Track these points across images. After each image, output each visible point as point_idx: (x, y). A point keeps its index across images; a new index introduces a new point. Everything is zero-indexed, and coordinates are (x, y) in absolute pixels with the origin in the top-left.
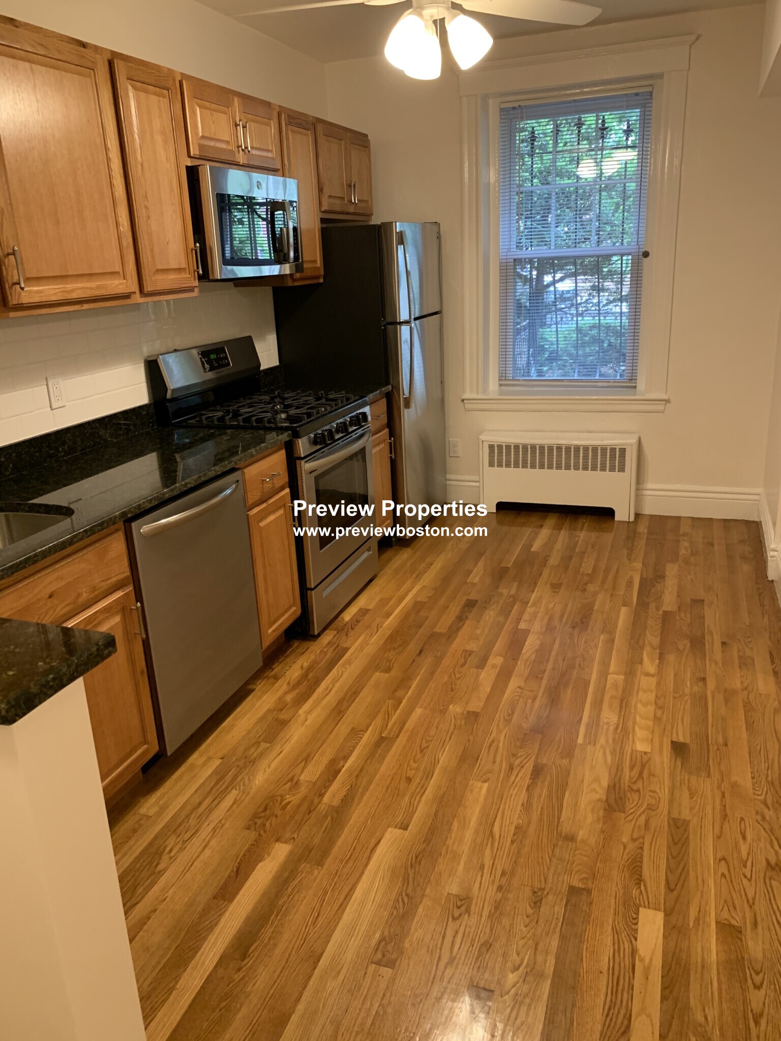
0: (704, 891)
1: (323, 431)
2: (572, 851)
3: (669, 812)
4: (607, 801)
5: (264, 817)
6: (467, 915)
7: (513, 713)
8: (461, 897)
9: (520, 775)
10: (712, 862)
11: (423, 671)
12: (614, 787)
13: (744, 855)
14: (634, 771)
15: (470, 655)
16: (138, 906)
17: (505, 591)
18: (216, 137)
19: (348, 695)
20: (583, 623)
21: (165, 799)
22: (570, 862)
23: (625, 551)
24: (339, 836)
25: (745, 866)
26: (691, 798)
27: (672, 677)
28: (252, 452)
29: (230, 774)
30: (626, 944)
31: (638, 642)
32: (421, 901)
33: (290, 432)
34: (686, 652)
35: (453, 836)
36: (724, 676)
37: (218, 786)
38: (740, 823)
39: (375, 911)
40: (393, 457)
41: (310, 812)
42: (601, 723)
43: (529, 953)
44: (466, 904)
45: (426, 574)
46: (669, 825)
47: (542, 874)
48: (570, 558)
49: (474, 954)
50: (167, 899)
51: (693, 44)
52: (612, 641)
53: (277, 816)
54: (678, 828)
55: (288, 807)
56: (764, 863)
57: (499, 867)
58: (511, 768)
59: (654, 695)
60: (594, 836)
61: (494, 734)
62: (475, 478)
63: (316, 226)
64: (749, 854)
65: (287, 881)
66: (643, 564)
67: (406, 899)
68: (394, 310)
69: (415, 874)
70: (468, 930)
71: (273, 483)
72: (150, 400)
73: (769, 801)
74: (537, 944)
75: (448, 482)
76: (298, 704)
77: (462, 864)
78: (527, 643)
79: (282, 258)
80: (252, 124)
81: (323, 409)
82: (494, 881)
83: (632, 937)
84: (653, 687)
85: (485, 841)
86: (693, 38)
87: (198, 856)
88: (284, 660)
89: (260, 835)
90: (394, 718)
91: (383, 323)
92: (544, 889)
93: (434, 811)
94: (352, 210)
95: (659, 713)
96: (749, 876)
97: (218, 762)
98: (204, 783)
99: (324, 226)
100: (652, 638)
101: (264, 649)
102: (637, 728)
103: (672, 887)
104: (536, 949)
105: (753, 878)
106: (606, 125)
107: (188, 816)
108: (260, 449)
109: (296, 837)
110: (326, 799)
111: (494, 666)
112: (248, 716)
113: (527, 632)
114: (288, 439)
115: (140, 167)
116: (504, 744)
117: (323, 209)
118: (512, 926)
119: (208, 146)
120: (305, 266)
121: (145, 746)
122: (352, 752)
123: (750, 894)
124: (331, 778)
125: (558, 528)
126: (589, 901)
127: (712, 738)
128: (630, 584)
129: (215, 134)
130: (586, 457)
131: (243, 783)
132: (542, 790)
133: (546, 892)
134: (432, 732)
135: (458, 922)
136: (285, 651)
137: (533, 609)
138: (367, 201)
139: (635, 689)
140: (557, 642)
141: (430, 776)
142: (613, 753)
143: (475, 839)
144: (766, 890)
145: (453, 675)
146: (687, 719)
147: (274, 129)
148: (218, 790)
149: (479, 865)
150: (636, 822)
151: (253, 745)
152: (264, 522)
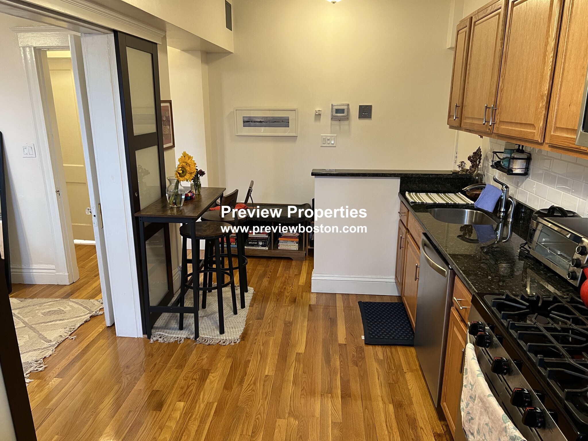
3: (182, 371)
4: (209, 373)
9: (250, 380)
12: (204, 380)
14: (190, 389)
32: (282, 334)
35: (277, 353)
54: (181, 366)
58: (254, 383)
60: (218, 359)
85: (263, 352)
93: (287, 361)
102: (178, 418)
152: (455, 329)
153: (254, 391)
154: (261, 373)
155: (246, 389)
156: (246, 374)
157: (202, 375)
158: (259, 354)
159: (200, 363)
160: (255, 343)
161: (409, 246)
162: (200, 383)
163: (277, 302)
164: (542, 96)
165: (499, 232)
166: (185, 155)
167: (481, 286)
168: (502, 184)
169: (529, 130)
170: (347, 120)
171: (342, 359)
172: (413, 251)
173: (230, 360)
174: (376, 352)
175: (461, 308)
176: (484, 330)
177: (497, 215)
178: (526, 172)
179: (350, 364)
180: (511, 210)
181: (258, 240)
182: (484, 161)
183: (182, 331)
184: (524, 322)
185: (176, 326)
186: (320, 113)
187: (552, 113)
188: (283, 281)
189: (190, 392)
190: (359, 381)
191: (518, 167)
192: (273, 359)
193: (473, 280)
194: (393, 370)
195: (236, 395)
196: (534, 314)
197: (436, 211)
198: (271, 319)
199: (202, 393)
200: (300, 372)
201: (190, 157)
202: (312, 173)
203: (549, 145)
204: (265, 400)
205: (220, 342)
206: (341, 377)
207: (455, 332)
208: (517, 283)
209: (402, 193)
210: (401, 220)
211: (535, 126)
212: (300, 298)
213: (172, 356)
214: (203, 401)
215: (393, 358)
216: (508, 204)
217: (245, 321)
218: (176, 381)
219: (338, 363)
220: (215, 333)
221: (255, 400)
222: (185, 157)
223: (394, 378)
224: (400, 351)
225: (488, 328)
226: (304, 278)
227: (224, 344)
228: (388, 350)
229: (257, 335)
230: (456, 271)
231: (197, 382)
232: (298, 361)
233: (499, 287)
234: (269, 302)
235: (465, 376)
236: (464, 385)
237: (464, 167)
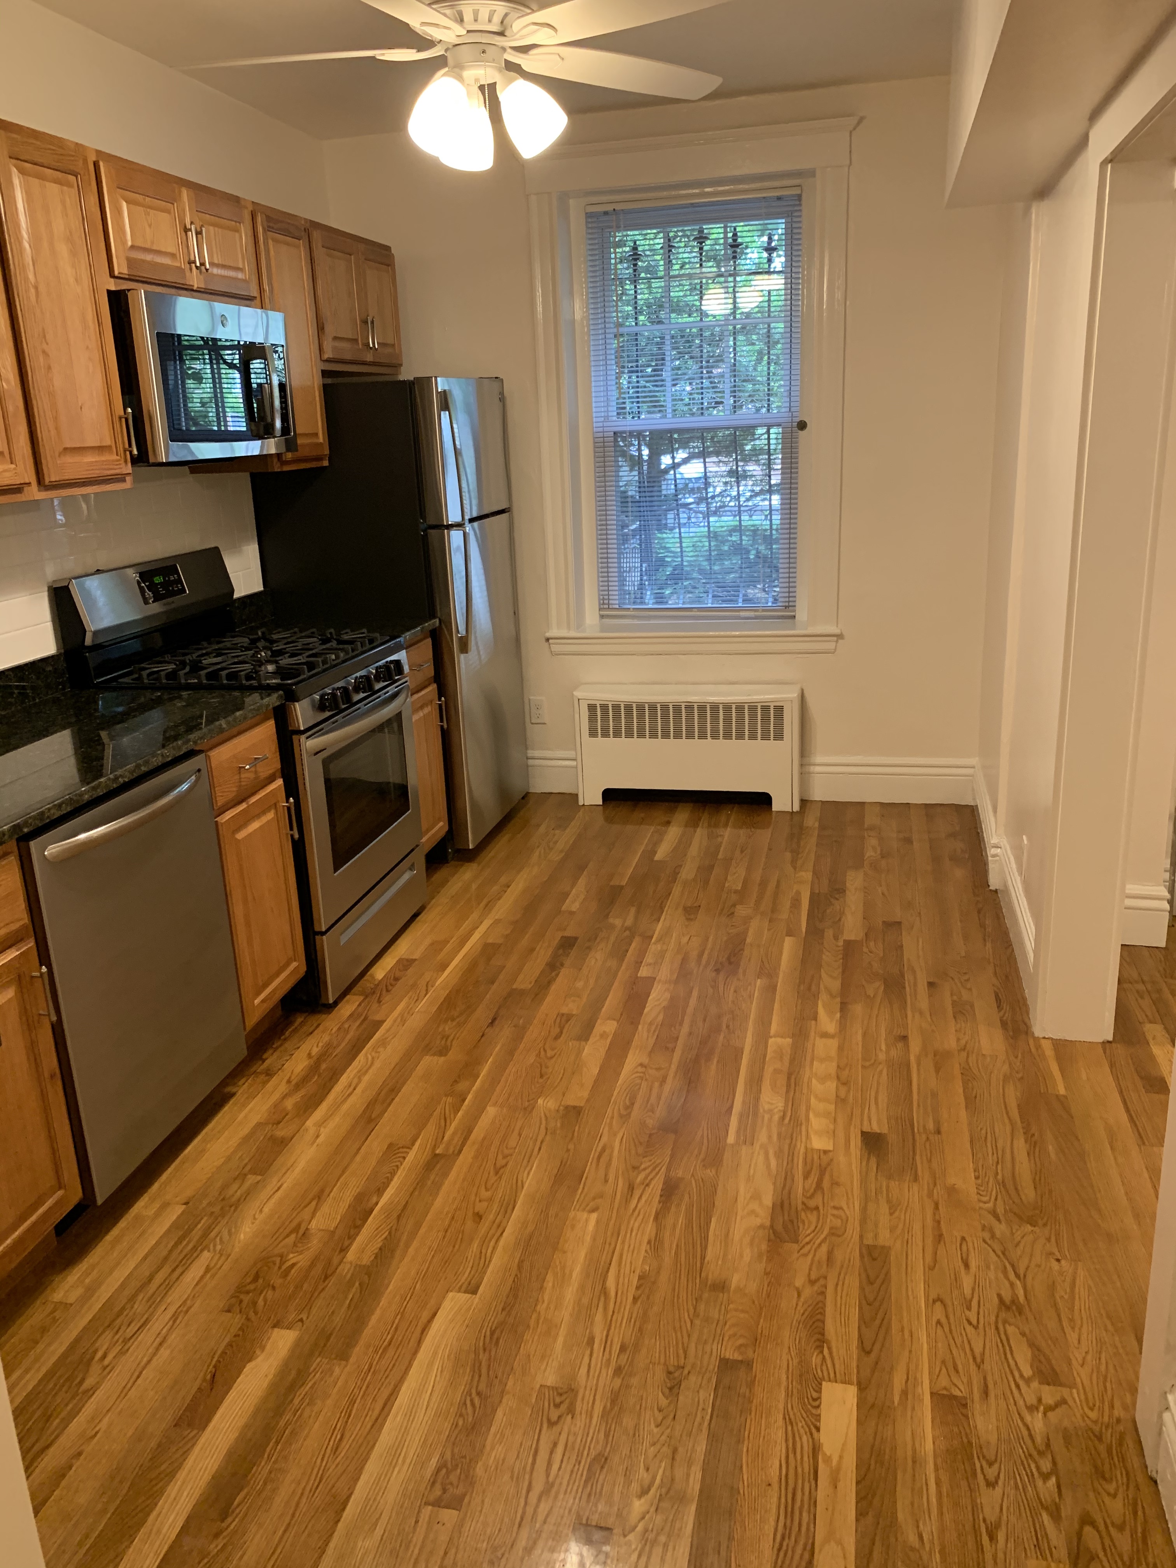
0: (913, 1350)
1: (333, 689)
2: (723, 1307)
3: (861, 1237)
4: (772, 1227)
5: (255, 1289)
6: (570, 1416)
7: (633, 1104)
8: (560, 1391)
9: (644, 1199)
10: (923, 1306)
11: (497, 1049)
12: (781, 1206)
13: (967, 1291)
14: (810, 1181)
15: (567, 1021)
16: (52, 1450)
17: (618, 922)
18: (155, 248)
19: (383, 1093)
20: (730, 963)
21: (95, 1273)
22: (721, 1323)
23: (788, 855)
24: (371, 1312)
25: (969, 1308)
26: (891, 1214)
27: (860, 1037)
28: (221, 725)
29: (199, 1226)
30: (805, 1438)
31: (809, 989)
32: (501, 1402)
33: (281, 692)
34: (878, 1000)
35: (546, 1298)
36: (933, 1031)
37: (180, 1247)
38: (961, 1245)
39: (429, 1422)
40: (445, 726)
41: (326, 1278)
42: (761, 1111)
43: (663, 1464)
44: (567, 1401)
45: (501, 901)
46: (862, 1256)
47: (680, 1346)
48: (711, 867)
49: (582, 1475)
50: (99, 1435)
51: (854, 129)
52: (772, 989)
53: (274, 1288)
54: (874, 1259)
55: (293, 1271)
56: (996, 1300)
57: (616, 1340)
58: (631, 1188)
59: (834, 1064)
60: (754, 1281)
61: (605, 1139)
62: (571, 754)
63: (316, 382)
64: (973, 1290)
65: (292, 1388)
66: (814, 873)
67: (477, 1401)
68: (439, 506)
69: (490, 1359)
70: (571, 1439)
71: (256, 772)
72: (58, 649)
73: (1000, 1210)
74: (675, 1451)
75: (530, 762)
76: (305, 1112)
77: (560, 1339)
78: (650, 998)
79: (262, 432)
80: (211, 228)
81: (333, 657)
82: (609, 1360)
83: (812, 1427)
84: (833, 1053)
85: (595, 1301)
86: (854, 121)
87: (149, 1362)
88: (281, 1045)
89: (248, 1319)
90: (454, 1125)
91: (423, 527)
92: (683, 1368)
93: (517, 1261)
94: (369, 358)
95: (843, 1091)
96: (975, 1322)
97: (180, 1209)
98: (158, 1243)
99: (329, 381)
100: (830, 981)
101: (248, 1029)
102: (811, 1115)
103: (868, 1348)
104: (673, 1459)
105: (981, 1325)
106: (739, 240)
107: (132, 1299)
108: (235, 720)
109: (304, 1319)
110: (351, 1256)
111: (603, 1035)
112: (226, 1133)
113: (651, 981)
114: (278, 703)
115: (33, 291)
116: (620, 1151)
117: (326, 356)
118: (636, 1426)
119: (144, 261)
120: (299, 441)
121: (60, 1193)
122: (389, 1180)
123: (978, 1350)
124: (359, 1222)
125: (693, 824)
126: (749, 1379)
127: (918, 1122)
128: (796, 903)
129: (152, 243)
130: (728, 719)
131: (221, 1239)
132: (677, 1219)
133: (686, 1372)
134: (512, 1142)
135: (557, 1429)
136: (282, 1033)
137: (659, 947)
138: (393, 345)
139: (808, 1058)
140: (695, 993)
141: (509, 1211)
142: (779, 1154)
143: (580, 1300)
144: (999, 1341)
145: (542, 1053)
146: (883, 1098)
147: (246, 236)
148: (182, 1251)
149: (586, 1339)
150: (815, 1255)
151: (235, 1179)
152: (241, 833)
154: (609, 1219)
156: (656, 1218)
157: (792, 1221)
158: (613, 1294)
159: (814, 1268)
160: (623, 1349)
162: (789, 1199)
189: (808, 1170)
199: (773, 1168)
221: (633, 1147)
231: (799, 1198)
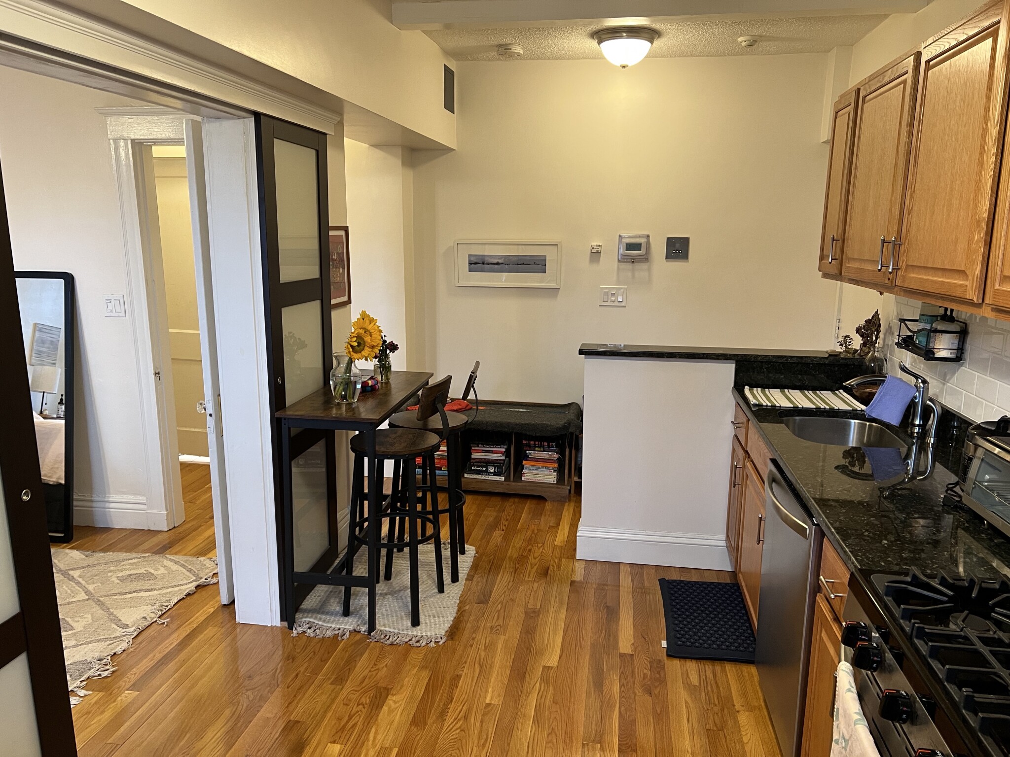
3: (342, 689)
4: (388, 695)
9: (458, 711)
12: (378, 706)
14: (354, 722)
54: (342, 679)
58: (466, 718)
152: (824, 634)
153: (463, 730)
154: (479, 699)
155: (451, 726)
156: (452, 699)
157: (376, 698)
158: (477, 665)
159: (374, 675)
160: (471, 646)
161: (748, 482)
162: (371, 711)
163: (515, 573)
164: (978, 222)
165: (911, 462)
166: (364, 316)
167: (868, 558)
168: (917, 377)
169: (957, 282)
170: (645, 263)
171: (623, 681)
172: (755, 491)
173: (425, 675)
174: (687, 670)
175: (832, 596)
176: (870, 639)
177: (907, 431)
178: (959, 356)
179: (639, 691)
180: (933, 422)
181: (487, 463)
182: (885, 335)
183: (347, 619)
184: (945, 626)
185: (338, 608)
186: (599, 249)
187: (996, 252)
188: (528, 538)
189: (352, 727)
190: (654, 723)
191: (944, 347)
192: (502, 676)
193: (854, 545)
194: (716, 705)
195: (432, 736)
196: (962, 612)
197: (797, 421)
198: (502, 604)
199: (373, 730)
200: (547, 702)
201: (372, 321)
202: (580, 350)
203: (993, 308)
204: (483, 748)
205: (411, 640)
206: (620, 712)
207: (823, 639)
208: (935, 554)
209: (738, 388)
210: (736, 436)
211: (968, 273)
212: (555, 569)
213: (326, 661)
214: (374, 745)
215: (716, 683)
216: (927, 412)
217: (457, 605)
218: (329, 707)
219: (616, 689)
220: (403, 625)
221: (464, 747)
222: (363, 319)
223: (717, 721)
224: (730, 669)
225: (877, 635)
226: (564, 534)
227: (418, 644)
228: (709, 667)
229: (475, 632)
230: (823, 528)
231: (366, 709)
232: (545, 681)
233: (901, 561)
234: (500, 574)
235: (837, 723)
236: (834, 739)
237: (849, 345)
